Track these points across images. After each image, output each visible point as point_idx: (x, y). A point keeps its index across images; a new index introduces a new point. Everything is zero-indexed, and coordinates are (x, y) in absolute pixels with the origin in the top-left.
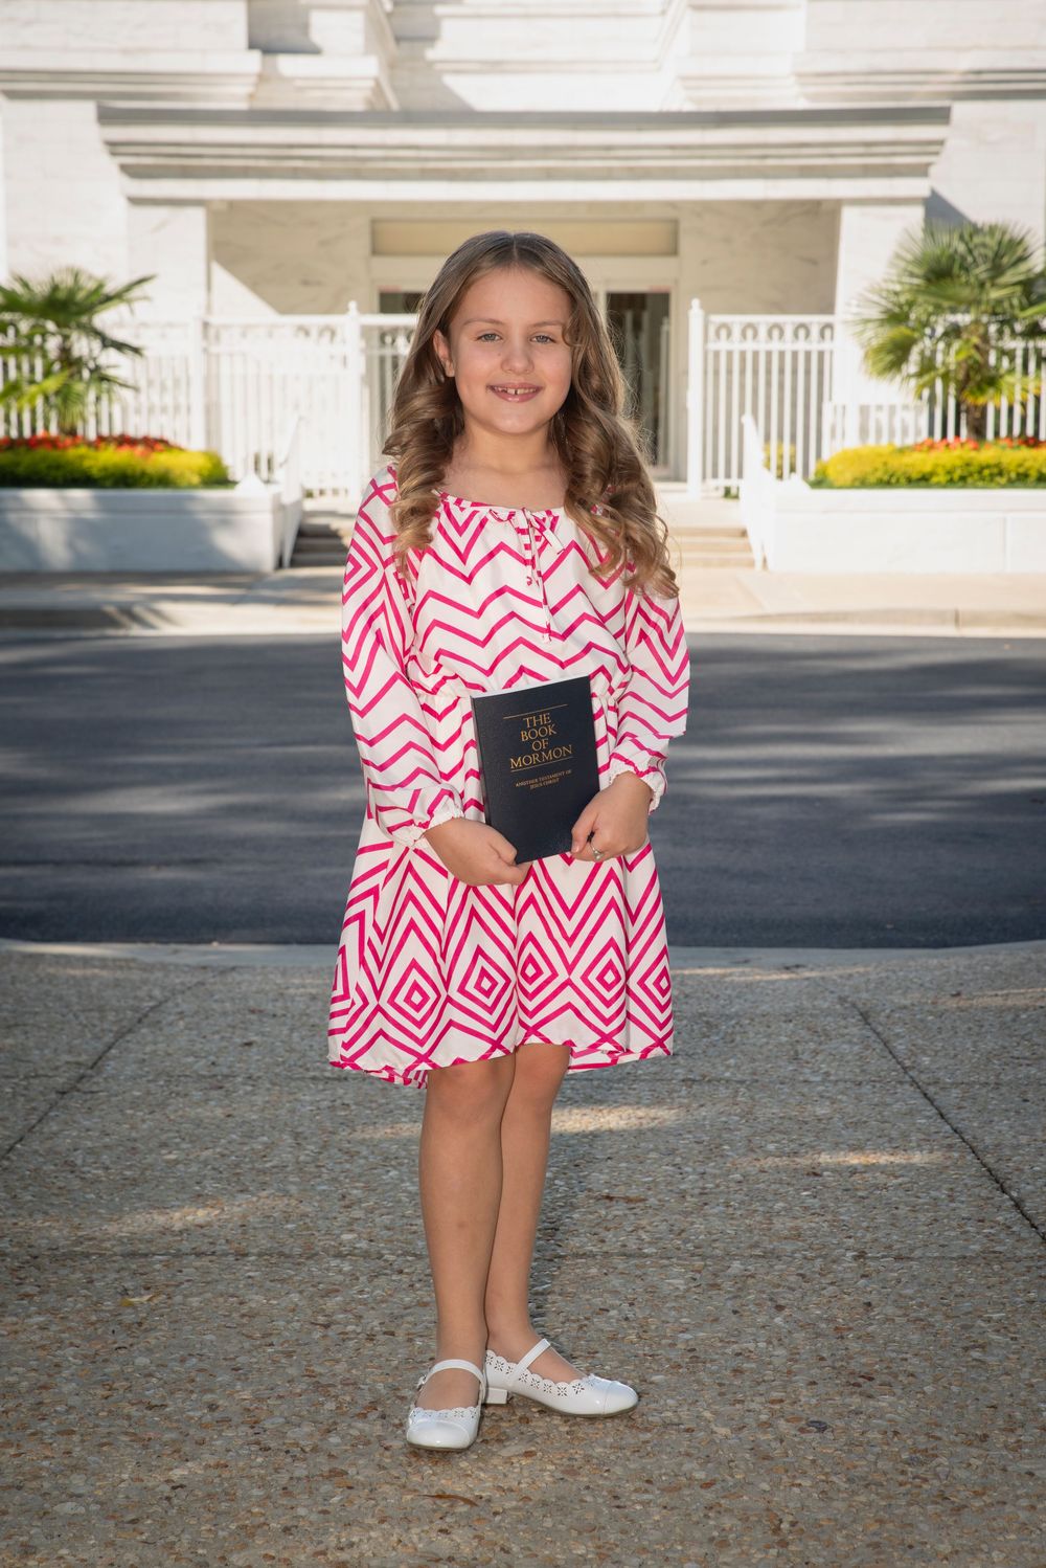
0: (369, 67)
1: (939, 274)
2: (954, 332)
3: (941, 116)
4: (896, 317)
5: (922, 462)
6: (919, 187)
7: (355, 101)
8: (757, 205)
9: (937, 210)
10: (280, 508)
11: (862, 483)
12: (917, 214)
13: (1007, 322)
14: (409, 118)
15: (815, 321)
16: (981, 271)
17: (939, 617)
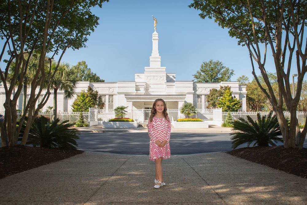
0: (144, 92)
1: (186, 106)
2: (187, 110)
3: (185, 95)
4: (183, 109)
5: (185, 120)
6: (184, 100)
7: (143, 94)
8: (172, 101)
9: (185, 102)
10: (137, 123)
11: (180, 121)
12: (184, 102)
13: (191, 110)
14: (147, 95)
15: (177, 110)
16: (189, 106)
17: (186, 131)
